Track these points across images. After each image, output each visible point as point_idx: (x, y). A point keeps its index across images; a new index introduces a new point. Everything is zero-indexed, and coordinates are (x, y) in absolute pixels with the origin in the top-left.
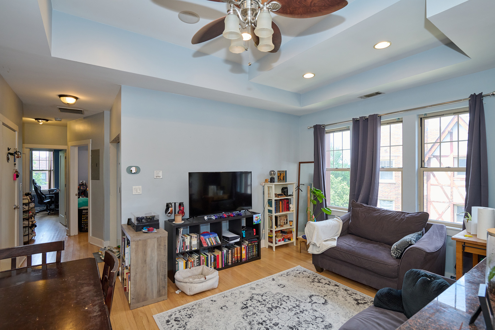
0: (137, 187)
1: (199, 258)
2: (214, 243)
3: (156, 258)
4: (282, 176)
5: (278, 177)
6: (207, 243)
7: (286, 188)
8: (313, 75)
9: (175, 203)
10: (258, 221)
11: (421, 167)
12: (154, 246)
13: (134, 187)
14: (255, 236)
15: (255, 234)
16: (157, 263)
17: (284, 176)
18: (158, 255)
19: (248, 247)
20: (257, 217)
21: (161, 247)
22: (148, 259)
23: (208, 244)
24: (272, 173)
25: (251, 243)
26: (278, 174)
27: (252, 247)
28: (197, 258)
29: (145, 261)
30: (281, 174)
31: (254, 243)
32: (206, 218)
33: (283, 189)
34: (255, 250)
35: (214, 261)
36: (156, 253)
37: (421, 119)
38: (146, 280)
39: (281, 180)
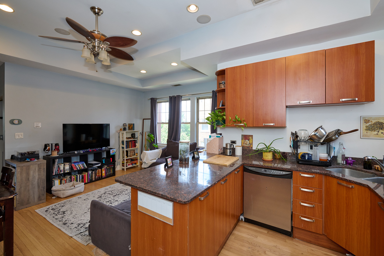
0: (19, 133)
1: (71, 178)
2: (82, 167)
3: (37, 177)
4: (131, 126)
5: (129, 127)
6: (77, 167)
7: (134, 134)
8: (146, 72)
9: (52, 144)
10: (114, 153)
11: (198, 122)
12: (35, 170)
13: (16, 134)
14: (111, 162)
15: (111, 161)
16: (38, 180)
17: (132, 127)
18: (39, 175)
19: (107, 169)
20: (113, 151)
21: (41, 170)
22: (31, 178)
23: (77, 168)
24: (124, 125)
25: (109, 167)
26: (128, 125)
27: (110, 169)
28: (69, 178)
29: (28, 179)
30: (130, 125)
31: (111, 166)
32: (76, 152)
33: (132, 134)
34: (111, 171)
35: (82, 179)
36: (37, 174)
37: (198, 99)
38: (29, 191)
39: (130, 129)
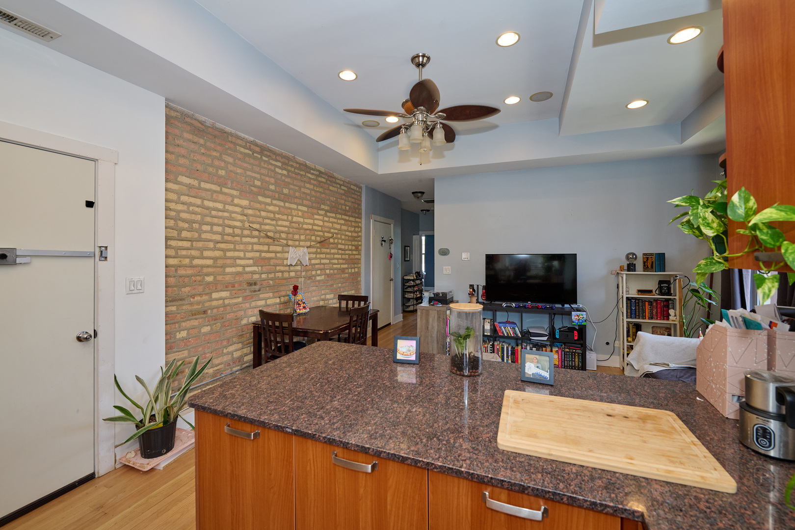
0: (447, 267)
1: (493, 345)
2: (512, 334)
3: (436, 328)
4: (650, 261)
5: (644, 263)
6: (503, 331)
7: (668, 282)
8: (644, 103)
9: (478, 286)
10: (580, 321)
12: (435, 317)
13: (444, 267)
14: (575, 340)
15: (576, 338)
16: (437, 332)
17: (652, 262)
18: (438, 325)
19: (565, 353)
20: (577, 316)
21: (440, 319)
22: (430, 327)
23: (503, 333)
24: (631, 257)
25: (569, 349)
26: (643, 258)
27: (572, 355)
28: (491, 345)
29: (428, 328)
30: (648, 258)
31: (576, 350)
32: (504, 305)
33: (660, 282)
34: (577, 360)
35: (511, 354)
36: (436, 324)
39: (648, 267)
